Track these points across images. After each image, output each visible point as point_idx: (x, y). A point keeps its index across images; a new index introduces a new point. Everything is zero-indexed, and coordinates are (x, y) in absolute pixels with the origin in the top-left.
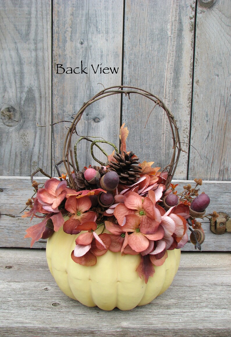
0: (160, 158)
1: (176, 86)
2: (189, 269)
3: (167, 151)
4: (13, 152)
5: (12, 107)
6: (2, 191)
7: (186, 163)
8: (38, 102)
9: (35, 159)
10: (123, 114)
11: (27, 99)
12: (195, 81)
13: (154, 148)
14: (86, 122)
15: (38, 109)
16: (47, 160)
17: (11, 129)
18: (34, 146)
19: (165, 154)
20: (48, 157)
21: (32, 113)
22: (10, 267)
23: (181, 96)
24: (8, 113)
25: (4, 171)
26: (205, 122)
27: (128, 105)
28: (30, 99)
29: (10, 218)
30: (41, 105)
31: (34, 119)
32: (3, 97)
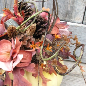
0: (67, 9)
3: (72, 5)
7: (83, 14)
13: (64, 2)
16: (3, 5)
19: (71, 7)
20: (3, 4)
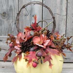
1: (61, 4)
2: (66, 68)
4: (5, 28)
5: (5, 12)
6: (1, 41)
8: (13, 10)
9: (13, 30)
10: (43, 14)
11: (10, 10)
12: (68, 2)
14: (30, 17)
15: (14, 13)
17: (5, 20)
18: (12, 25)
19: (58, 28)
21: (12, 14)
22: (4, 67)
23: (63, 7)
24: (3, 14)
25: (2, 34)
26: (72, 16)
27: (45, 11)
28: (11, 9)
29: (4, 50)
30: (15, 11)
31: (12, 16)
32: (2, 9)
